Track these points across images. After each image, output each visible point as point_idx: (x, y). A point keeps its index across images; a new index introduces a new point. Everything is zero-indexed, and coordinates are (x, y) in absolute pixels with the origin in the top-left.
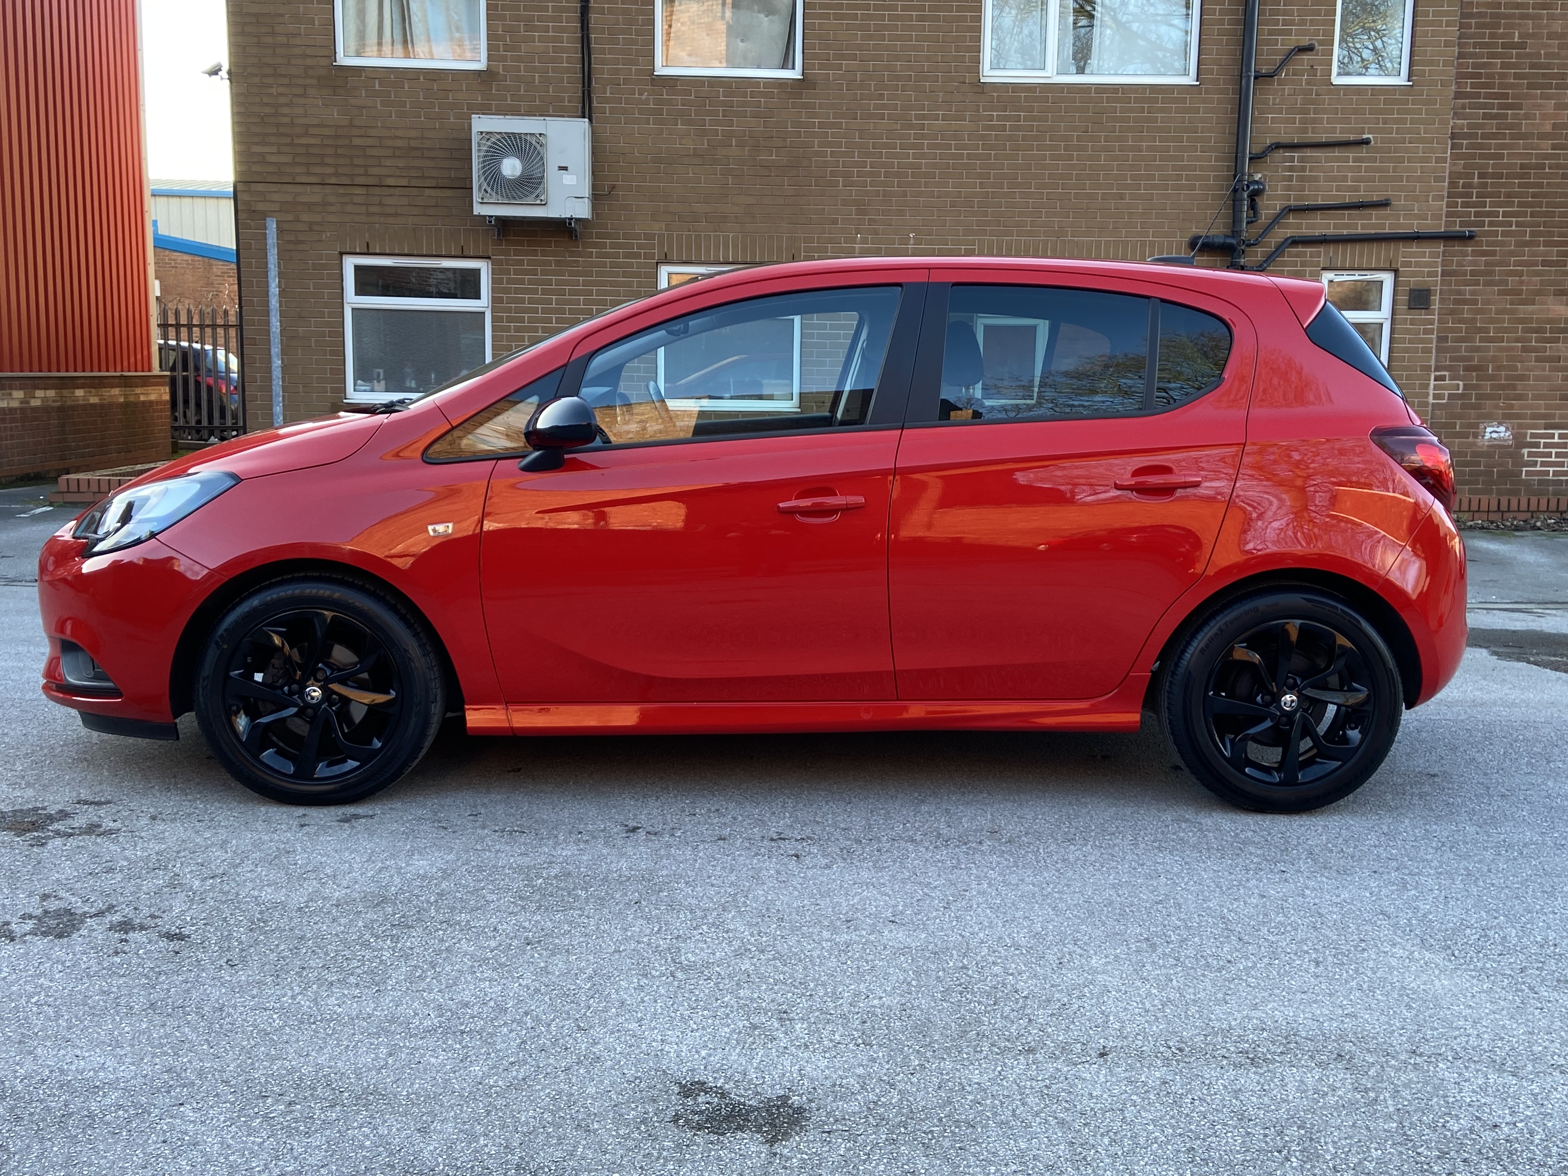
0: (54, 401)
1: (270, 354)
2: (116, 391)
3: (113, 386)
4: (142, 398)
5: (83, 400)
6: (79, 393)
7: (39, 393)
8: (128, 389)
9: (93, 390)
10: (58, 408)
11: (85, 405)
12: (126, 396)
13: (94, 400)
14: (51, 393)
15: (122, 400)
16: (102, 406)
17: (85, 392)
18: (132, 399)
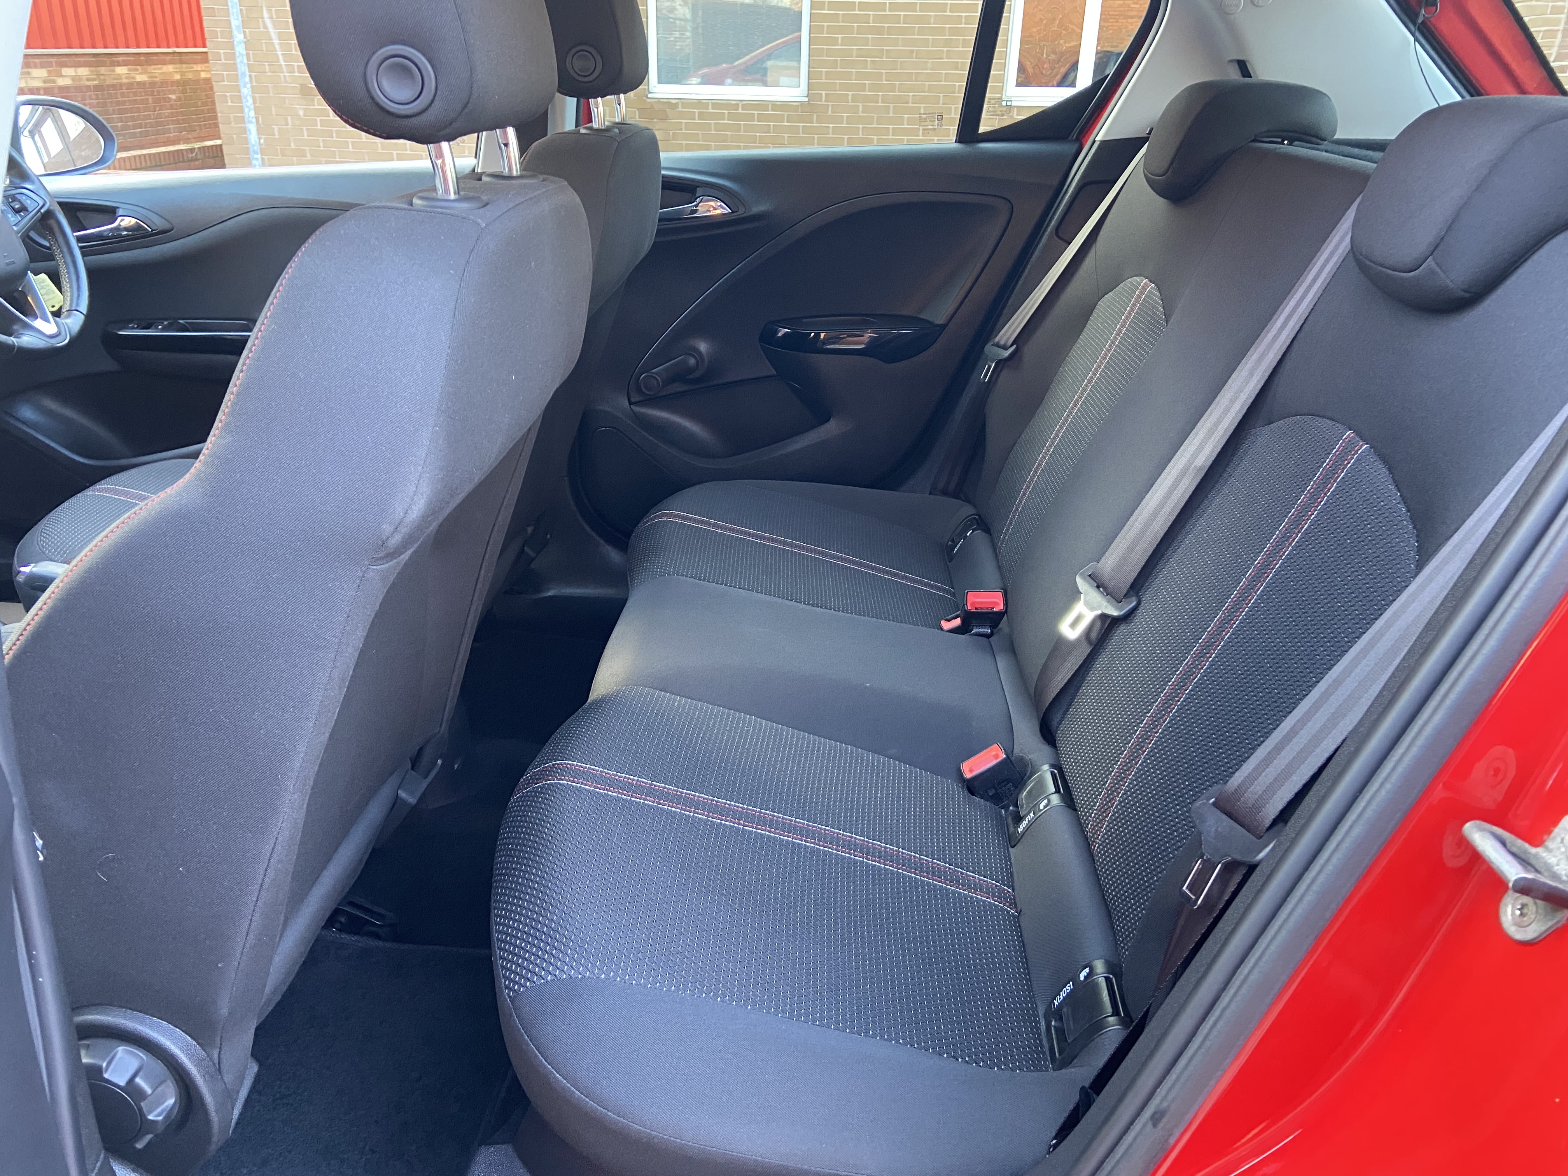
0: (88, 80)
1: (230, 28)
2: (170, 68)
3: (164, 63)
4: (203, 75)
5: (126, 78)
6: (121, 70)
7: (69, 72)
8: (184, 66)
9: (139, 67)
10: (95, 87)
11: (131, 84)
12: (182, 74)
13: (141, 78)
14: (83, 71)
15: (177, 77)
16: (153, 84)
17: (129, 70)
18: (190, 76)
